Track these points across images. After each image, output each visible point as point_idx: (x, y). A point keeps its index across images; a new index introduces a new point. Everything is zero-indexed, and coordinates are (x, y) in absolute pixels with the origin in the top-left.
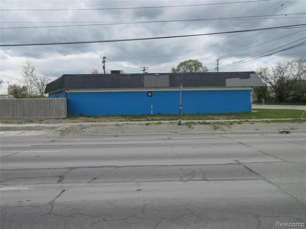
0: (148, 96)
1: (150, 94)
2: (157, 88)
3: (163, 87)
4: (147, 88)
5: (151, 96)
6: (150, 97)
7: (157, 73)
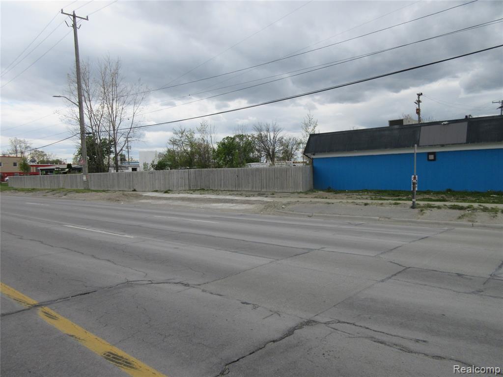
0: (429, 160)
1: (431, 157)
2: (443, 146)
3: (454, 145)
4: (424, 147)
5: (434, 160)
6: (433, 162)
7: (445, 121)
